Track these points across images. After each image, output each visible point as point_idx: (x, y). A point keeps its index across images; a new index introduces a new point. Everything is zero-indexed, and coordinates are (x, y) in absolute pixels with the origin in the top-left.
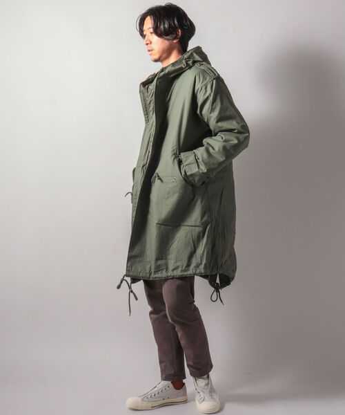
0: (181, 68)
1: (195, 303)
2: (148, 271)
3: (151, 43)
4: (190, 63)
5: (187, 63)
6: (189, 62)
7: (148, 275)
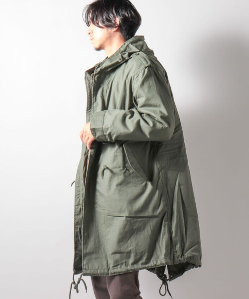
0: (118, 62)
1: (140, 295)
2: (106, 267)
3: (92, 32)
4: (126, 56)
5: (122, 57)
6: (124, 56)
7: (106, 271)
